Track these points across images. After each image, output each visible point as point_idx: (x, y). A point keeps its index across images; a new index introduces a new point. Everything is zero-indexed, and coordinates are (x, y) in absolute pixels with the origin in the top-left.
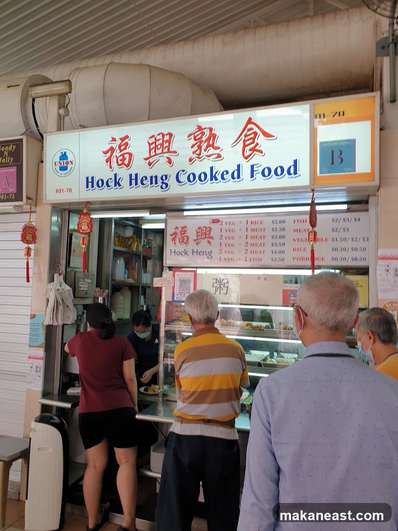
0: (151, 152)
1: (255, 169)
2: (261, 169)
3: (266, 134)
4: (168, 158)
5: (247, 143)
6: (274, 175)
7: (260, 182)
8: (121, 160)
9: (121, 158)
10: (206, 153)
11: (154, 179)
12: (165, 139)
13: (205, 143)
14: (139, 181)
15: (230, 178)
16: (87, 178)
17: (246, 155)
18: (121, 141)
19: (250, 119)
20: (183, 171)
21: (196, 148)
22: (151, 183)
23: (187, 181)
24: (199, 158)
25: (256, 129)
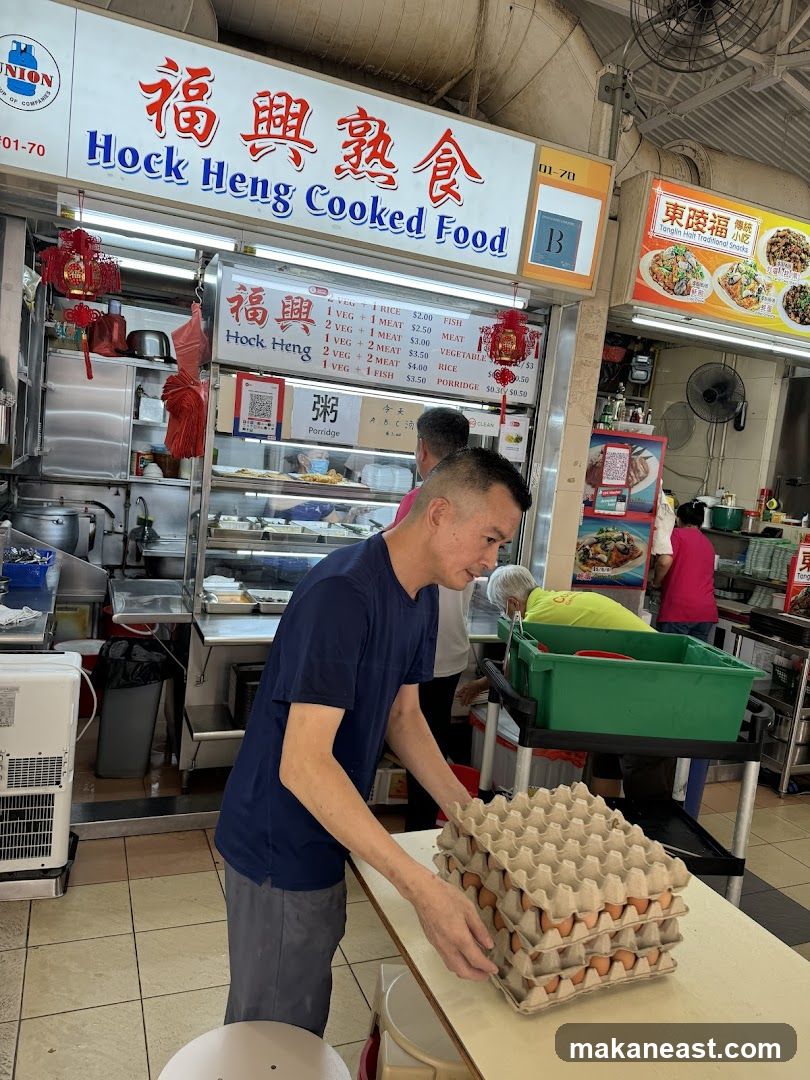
0: (260, 126)
1: (445, 224)
2: (454, 227)
3: (470, 171)
4: (294, 152)
5: (439, 174)
6: (471, 244)
7: (449, 250)
8: (185, 120)
9: (187, 115)
10: (367, 167)
11: (260, 185)
12: (292, 110)
13: (369, 147)
14: (226, 181)
15: (405, 227)
16: (93, 135)
17: (434, 195)
18: (189, 77)
19: (449, 132)
20: (323, 188)
21: (350, 150)
22: (254, 193)
23: (327, 209)
24: (356, 173)
25: (455, 154)
